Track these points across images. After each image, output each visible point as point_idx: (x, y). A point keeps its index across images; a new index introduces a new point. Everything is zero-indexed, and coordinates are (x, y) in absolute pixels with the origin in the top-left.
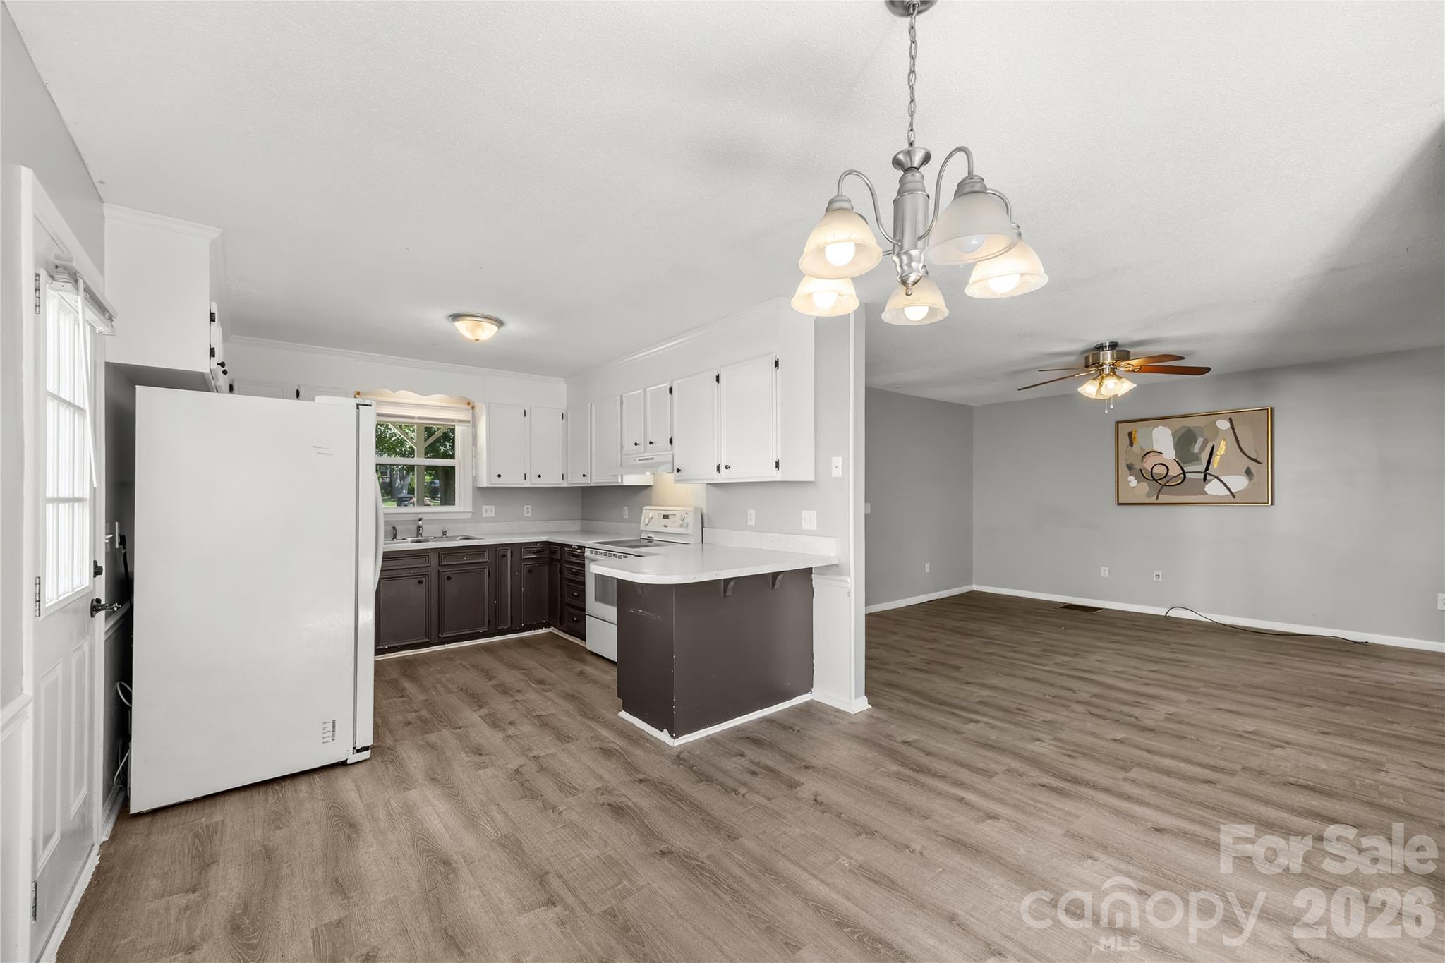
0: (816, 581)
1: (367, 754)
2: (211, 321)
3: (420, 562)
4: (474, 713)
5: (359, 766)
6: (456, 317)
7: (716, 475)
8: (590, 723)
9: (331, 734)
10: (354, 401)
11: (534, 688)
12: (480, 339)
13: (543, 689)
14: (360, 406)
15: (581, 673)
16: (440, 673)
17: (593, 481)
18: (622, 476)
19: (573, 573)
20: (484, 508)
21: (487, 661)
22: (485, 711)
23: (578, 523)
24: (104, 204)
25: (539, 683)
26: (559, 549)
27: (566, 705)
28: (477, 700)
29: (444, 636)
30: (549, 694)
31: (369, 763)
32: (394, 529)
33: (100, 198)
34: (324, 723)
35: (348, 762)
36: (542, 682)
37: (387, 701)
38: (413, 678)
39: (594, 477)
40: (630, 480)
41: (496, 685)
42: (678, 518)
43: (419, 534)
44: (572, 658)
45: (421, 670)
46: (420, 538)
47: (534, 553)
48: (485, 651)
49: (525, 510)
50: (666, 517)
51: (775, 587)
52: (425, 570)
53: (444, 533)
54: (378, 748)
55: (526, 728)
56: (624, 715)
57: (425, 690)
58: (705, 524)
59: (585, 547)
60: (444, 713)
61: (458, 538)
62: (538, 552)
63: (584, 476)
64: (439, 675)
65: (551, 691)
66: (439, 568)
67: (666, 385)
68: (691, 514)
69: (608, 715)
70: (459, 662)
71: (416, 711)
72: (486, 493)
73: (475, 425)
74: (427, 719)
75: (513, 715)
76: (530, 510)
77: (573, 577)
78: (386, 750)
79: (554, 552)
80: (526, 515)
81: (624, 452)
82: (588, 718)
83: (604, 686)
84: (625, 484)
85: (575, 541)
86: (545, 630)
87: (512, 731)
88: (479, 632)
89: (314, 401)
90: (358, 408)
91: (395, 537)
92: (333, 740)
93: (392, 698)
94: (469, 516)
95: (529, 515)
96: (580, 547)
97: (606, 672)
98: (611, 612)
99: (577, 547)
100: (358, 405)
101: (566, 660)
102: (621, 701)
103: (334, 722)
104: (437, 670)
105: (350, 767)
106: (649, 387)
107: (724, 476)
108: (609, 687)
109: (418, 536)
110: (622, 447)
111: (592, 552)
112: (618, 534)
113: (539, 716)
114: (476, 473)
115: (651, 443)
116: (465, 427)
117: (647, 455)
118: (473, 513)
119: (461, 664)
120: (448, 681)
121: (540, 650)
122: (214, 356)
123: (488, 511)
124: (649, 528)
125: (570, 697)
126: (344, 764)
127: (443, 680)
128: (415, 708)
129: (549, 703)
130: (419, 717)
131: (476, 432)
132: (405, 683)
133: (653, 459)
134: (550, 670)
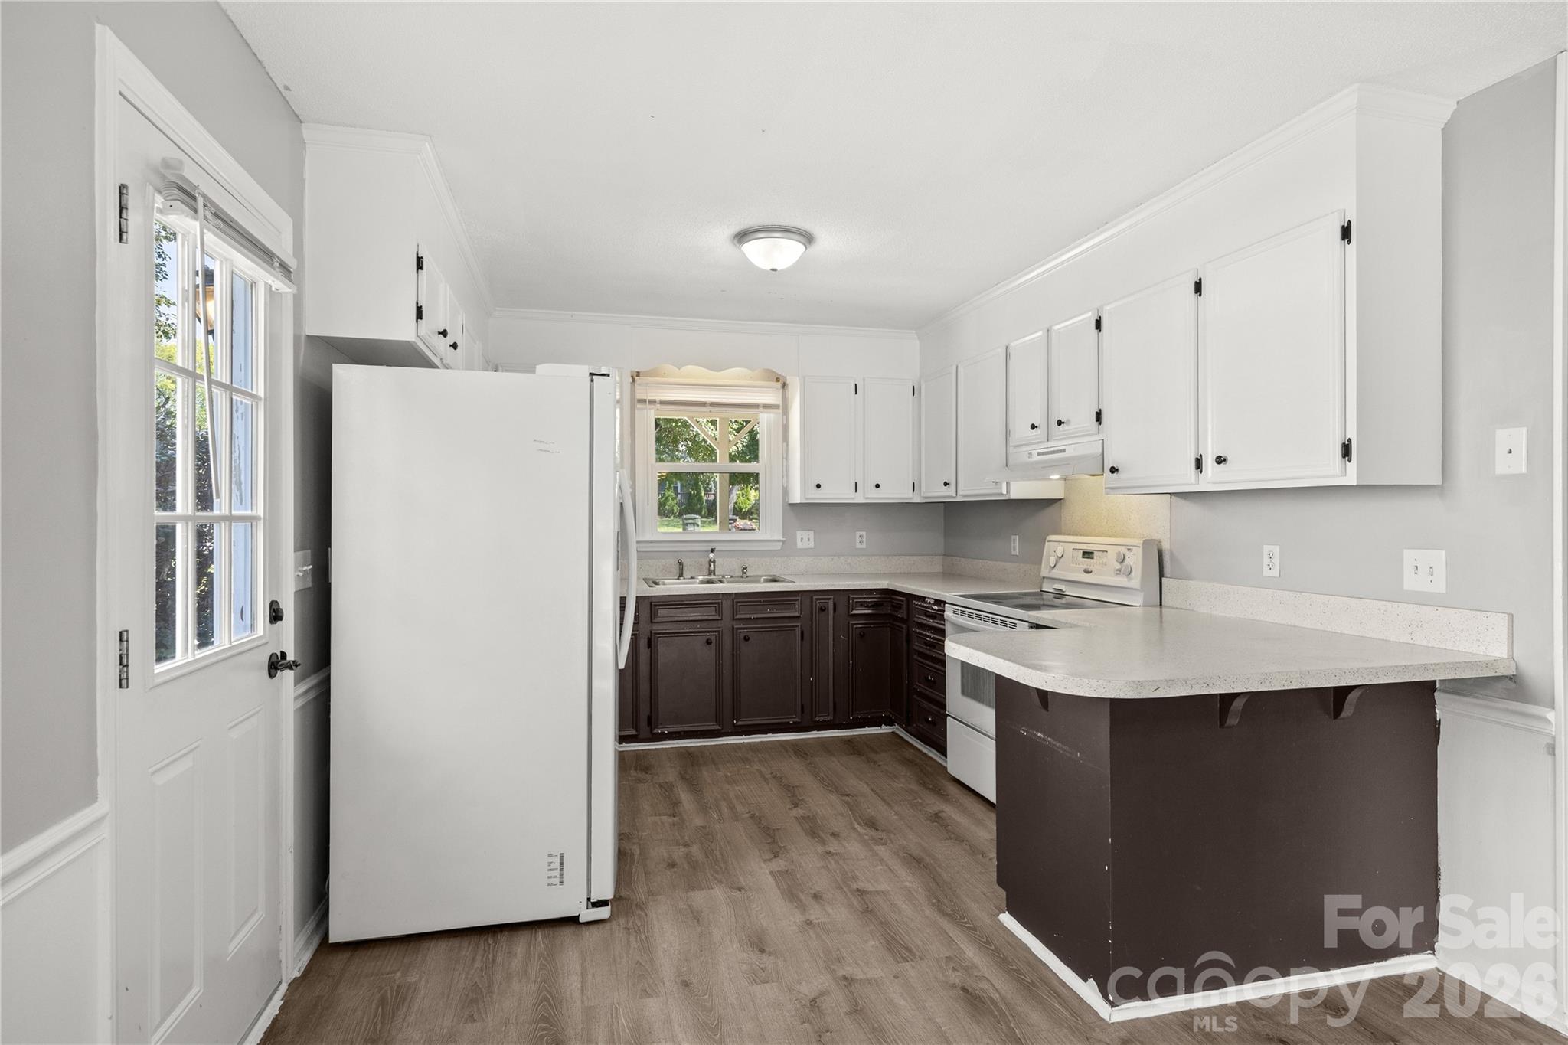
0: (1445, 709)
1: (604, 913)
2: (418, 269)
3: (710, 613)
4: (763, 865)
5: (593, 929)
6: (743, 236)
7: (1193, 477)
8: (945, 923)
9: (557, 873)
10: (584, 370)
11: (859, 834)
12: (779, 269)
13: (873, 839)
14: (594, 377)
15: (937, 817)
16: (729, 783)
17: (960, 492)
18: (1008, 483)
19: (926, 644)
20: (800, 534)
21: (794, 770)
22: (779, 864)
23: (938, 559)
24: (303, 124)
25: (866, 824)
26: (904, 604)
27: (909, 879)
28: (771, 840)
29: (739, 723)
30: (881, 850)
31: (608, 926)
32: (680, 563)
33: (297, 116)
34: (549, 856)
35: (581, 920)
36: (872, 824)
37: (653, 818)
38: (694, 785)
39: (961, 486)
40: (1020, 490)
41: (803, 817)
42: (1111, 558)
43: (712, 572)
44: (924, 785)
45: (705, 773)
46: (713, 577)
47: (868, 607)
48: (795, 753)
49: (858, 540)
50: (1087, 554)
51: (1343, 714)
52: (714, 624)
53: (744, 570)
54: (622, 902)
55: (839, 913)
56: (1007, 920)
57: (704, 809)
58: (1167, 570)
59: (945, 602)
60: (722, 854)
61: (762, 579)
62: (874, 606)
63: (946, 484)
64: (727, 786)
65: (884, 844)
66: (734, 623)
67: (1090, 314)
68: (1138, 552)
69: (978, 911)
70: (756, 767)
71: (686, 845)
72: (804, 512)
73: (786, 412)
74: (697, 862)
75: (821, 882)
76: (864, 540)
77: (926, 651)
78: (634, 907)
79: (897, 607)
80: (858, 546)
81: (1012, 443)
82: (945, 914)
83: (975, 851)
84: (1013, 496)
85: (930, 590)
86: (885, 729)
87: (815, 914)
88: (788, 723)
89: (534, 372)
90: (592, 381)
91: (681, 575)
92: (561, 882)
93: (660, 815)
94: (778, 546)
95: (864, 546)
96: (938, 602)
97: (979, 822)
98: (986, 717)
99: (932, 602)
100: (592, 374)
101: (914, 787)
102: (1003, 893)
103: (562, 857)
104: (726, 776)
105: (584, 928)
106: (1056, 325)
107: (1213, 478)
108: (983, 854)
109: (710, 574)
110: (1007, 434)
111: (956, 612)
112: (1001, 582)
113: (861, 892)
114: (787, 482)
115: (1060, 423)
116: (772, 415)
117: (1053, 445)
118: (783, 542)
119: (759, 771)
120: (737, 797)
121: (875, 762)
122: (421, 318)
123: (805, 539)
124: (1055, 574)
125: (916, 862)
126: (573, 921)
127: (732, 795)
128: (686, 838)
129: (880, 867)
130: (688, 856)
131: (787, 420)
132: (681, 792)
133: (1064, 451)
134: (888, 804)
